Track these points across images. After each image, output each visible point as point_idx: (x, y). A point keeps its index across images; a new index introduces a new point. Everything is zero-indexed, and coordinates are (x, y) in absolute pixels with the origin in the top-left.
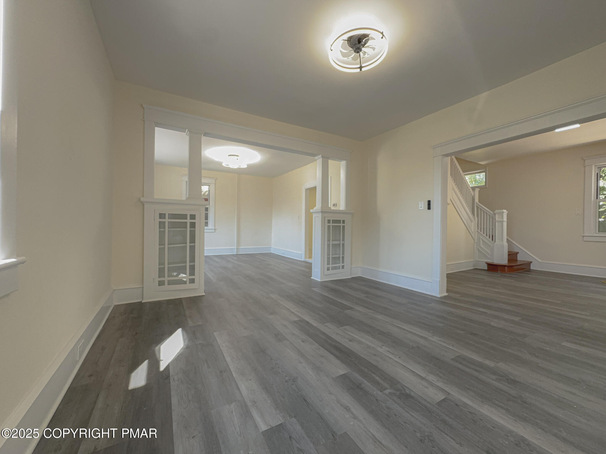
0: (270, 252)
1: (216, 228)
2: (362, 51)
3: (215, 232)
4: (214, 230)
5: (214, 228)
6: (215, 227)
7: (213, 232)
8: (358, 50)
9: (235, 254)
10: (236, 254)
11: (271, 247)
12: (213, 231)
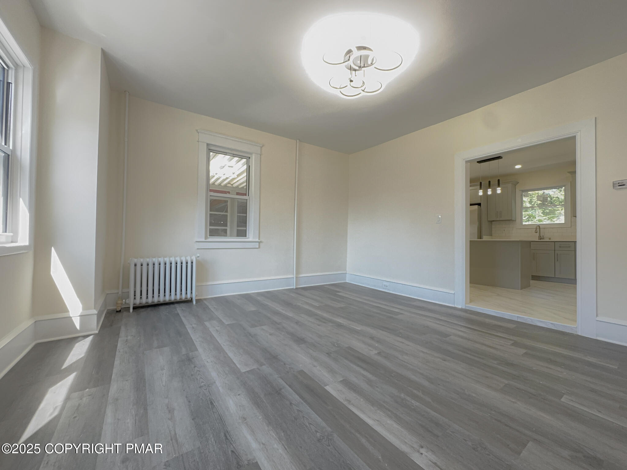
0: (345, 281)
1: (261, 239)
3: (259, 247)
4: (258, 243)
5: (257, 240)
6: (259, 239)
7: (258, 248)
9: (293, 289)
10: (297, 289)
11: (346, 273)
12: (257, 245)
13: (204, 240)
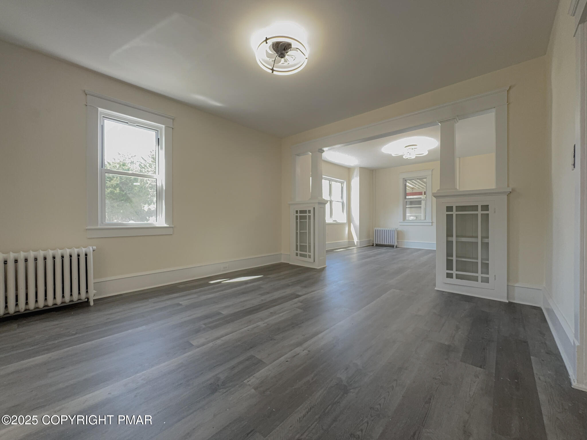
2: (285, 58)
3: (432, 225)
4: (431, 223)
6: (432, 220)
8: (282, 56)
12: (430, 224)
13: (402, 221)
